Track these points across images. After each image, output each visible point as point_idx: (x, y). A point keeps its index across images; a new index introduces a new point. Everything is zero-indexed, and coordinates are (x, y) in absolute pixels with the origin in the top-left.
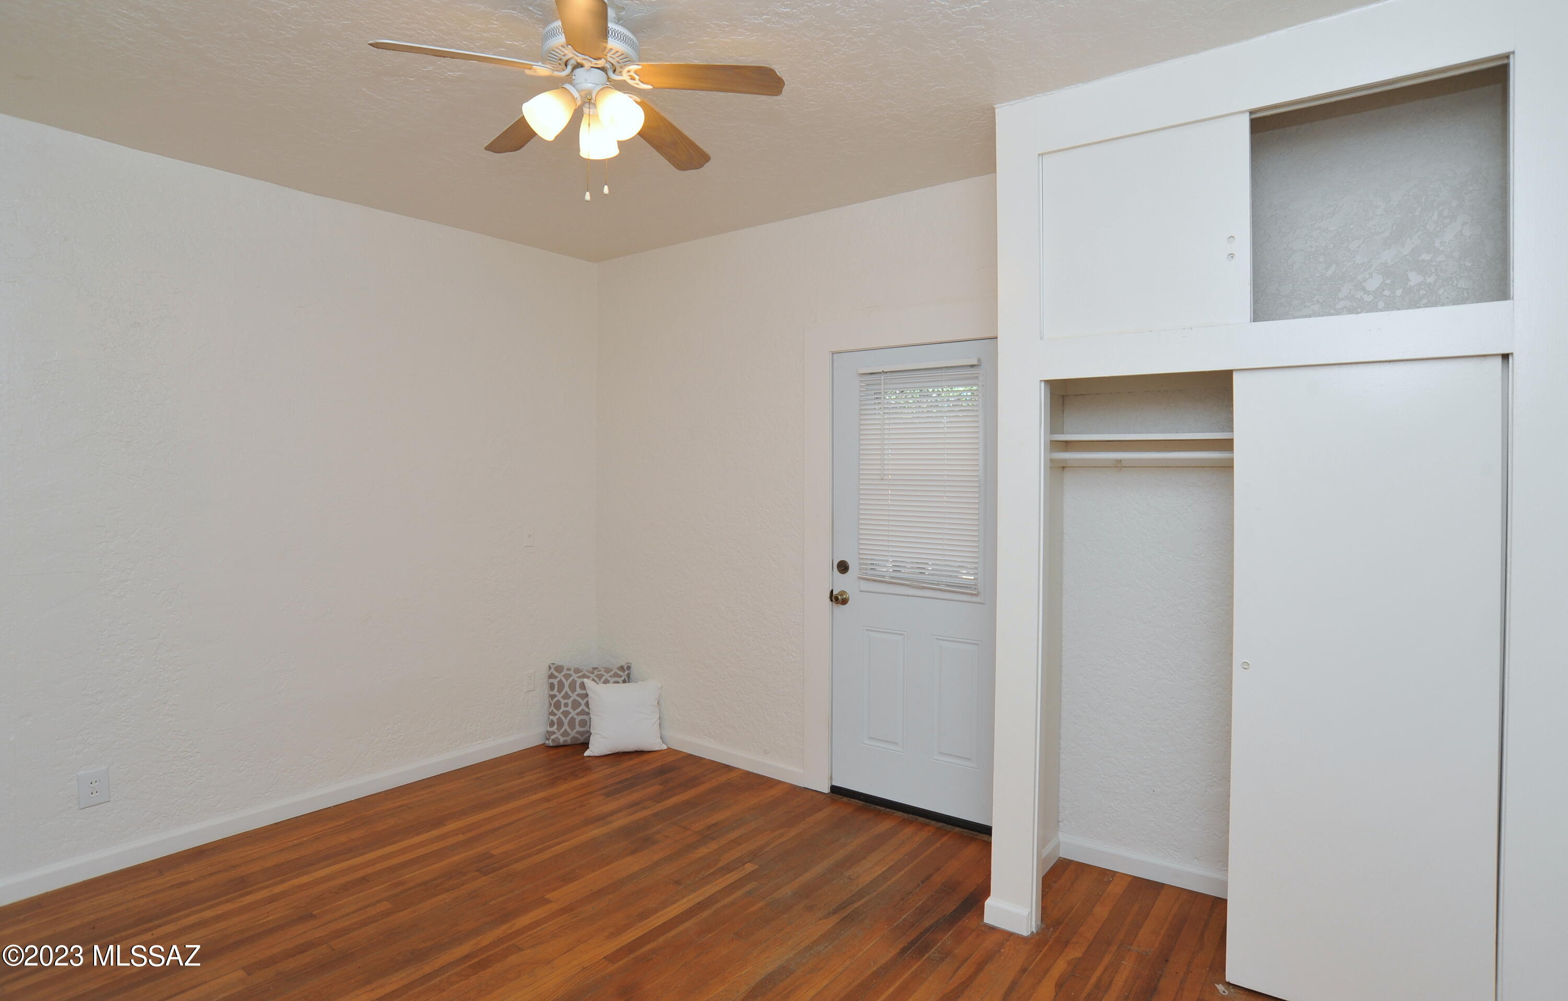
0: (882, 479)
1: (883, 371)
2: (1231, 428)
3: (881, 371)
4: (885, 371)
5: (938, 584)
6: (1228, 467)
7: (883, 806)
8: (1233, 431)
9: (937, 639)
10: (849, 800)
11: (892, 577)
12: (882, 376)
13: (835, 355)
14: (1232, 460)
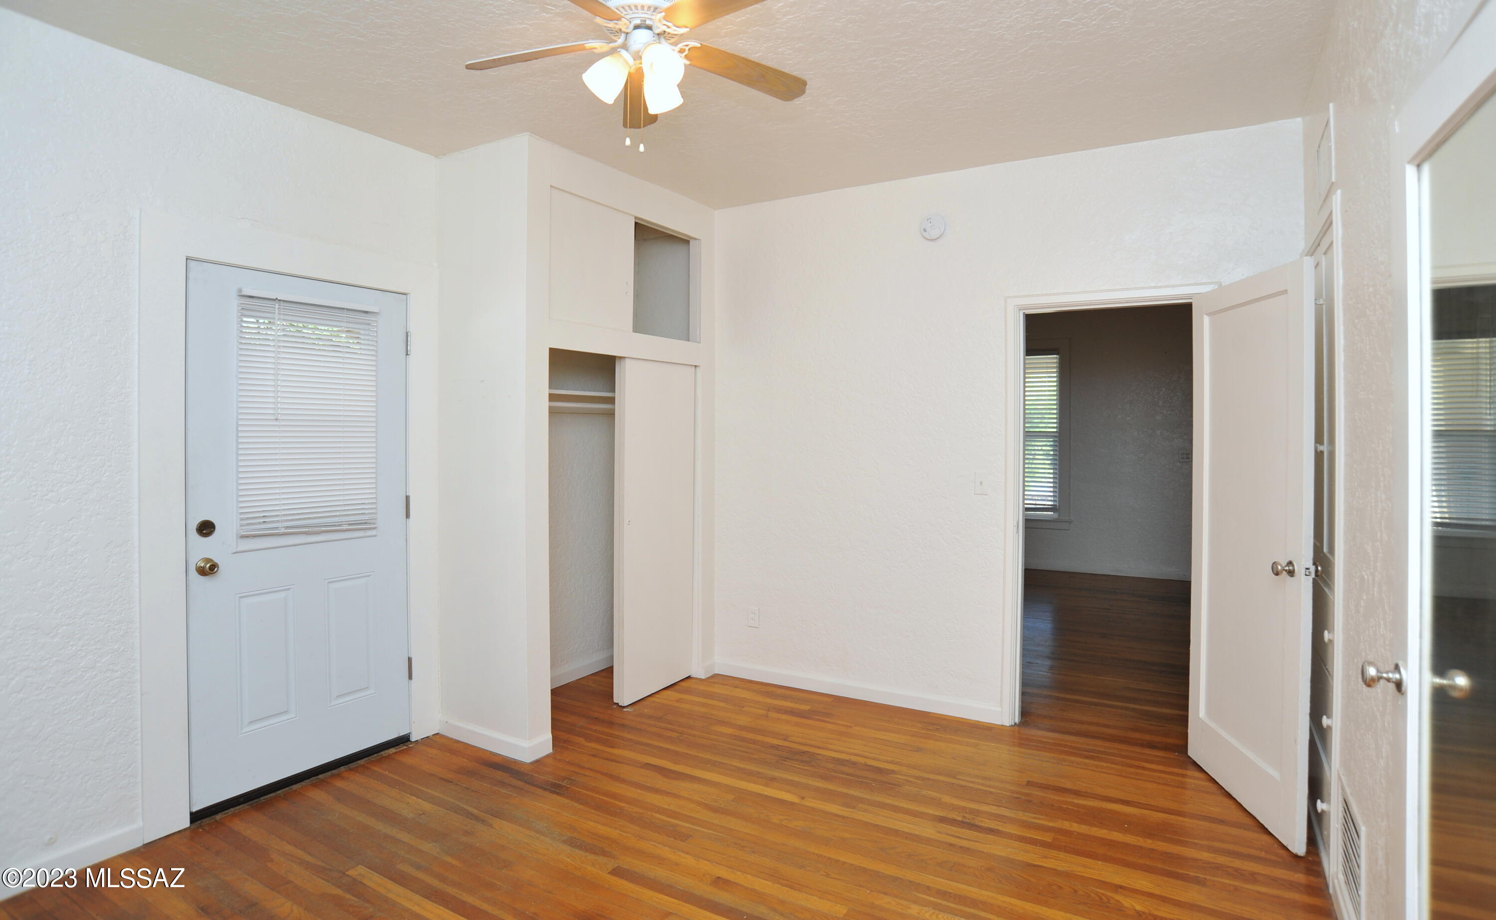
0: (277, 419)
1: (277, 298)
2: (613, 391)
3: (275, 298)
4: (279, 299)
5: (339, 525)
6: (611, 414)
7: (271, 793)
8: (615, 392)
9: (329, 583)
10: (225, 814)
11: (287, 528)
12: (277, 305)
13: (192, 264)
14: (614, 410)
